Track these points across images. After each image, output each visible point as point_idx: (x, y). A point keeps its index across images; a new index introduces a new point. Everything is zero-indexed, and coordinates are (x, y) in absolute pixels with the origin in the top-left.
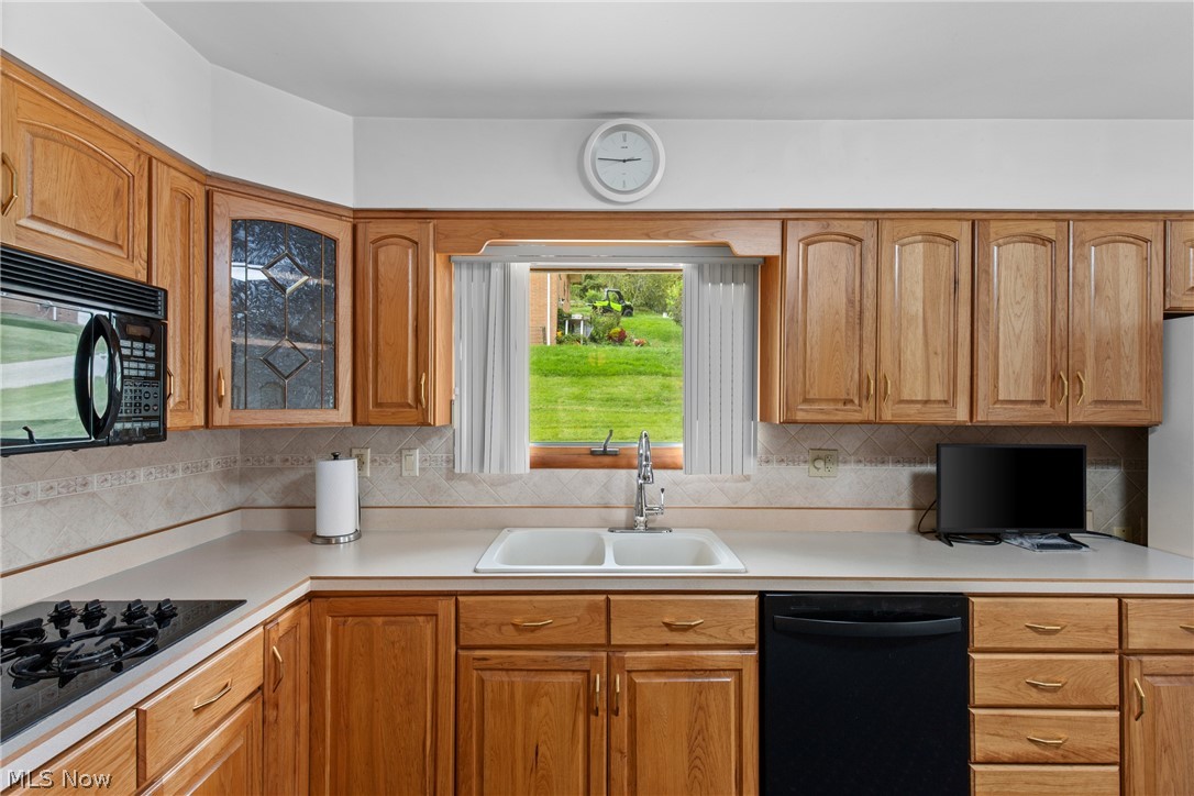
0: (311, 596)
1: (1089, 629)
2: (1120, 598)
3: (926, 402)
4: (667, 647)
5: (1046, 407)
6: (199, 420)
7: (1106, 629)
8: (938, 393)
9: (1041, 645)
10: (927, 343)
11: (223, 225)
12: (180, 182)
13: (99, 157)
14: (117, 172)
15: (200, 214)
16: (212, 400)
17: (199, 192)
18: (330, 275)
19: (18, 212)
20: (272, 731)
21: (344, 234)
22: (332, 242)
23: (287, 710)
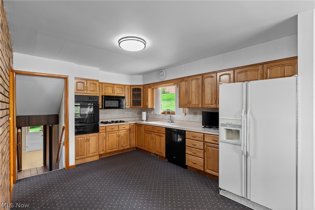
0: (136, 124)
1: (199, 138)
2: (204, 134)
3: (196, 104)
4: (158, 133)
5: (213, 105)
6: (129, 107)
7: (202, 138)
8: (197, 103)
9: (193, 139)
10: (195, 95)
11: (131, 89)
12: (127, 87)
13: (121, 88)
14: (122, 88)
15: (129, 89)
16: (131, 105)
17: (129, 87)
18: (141, 92)
19: (116, 93)
20: (130, 134)
21: (142, 88)
22: (141, 89)
23: (132, 133)
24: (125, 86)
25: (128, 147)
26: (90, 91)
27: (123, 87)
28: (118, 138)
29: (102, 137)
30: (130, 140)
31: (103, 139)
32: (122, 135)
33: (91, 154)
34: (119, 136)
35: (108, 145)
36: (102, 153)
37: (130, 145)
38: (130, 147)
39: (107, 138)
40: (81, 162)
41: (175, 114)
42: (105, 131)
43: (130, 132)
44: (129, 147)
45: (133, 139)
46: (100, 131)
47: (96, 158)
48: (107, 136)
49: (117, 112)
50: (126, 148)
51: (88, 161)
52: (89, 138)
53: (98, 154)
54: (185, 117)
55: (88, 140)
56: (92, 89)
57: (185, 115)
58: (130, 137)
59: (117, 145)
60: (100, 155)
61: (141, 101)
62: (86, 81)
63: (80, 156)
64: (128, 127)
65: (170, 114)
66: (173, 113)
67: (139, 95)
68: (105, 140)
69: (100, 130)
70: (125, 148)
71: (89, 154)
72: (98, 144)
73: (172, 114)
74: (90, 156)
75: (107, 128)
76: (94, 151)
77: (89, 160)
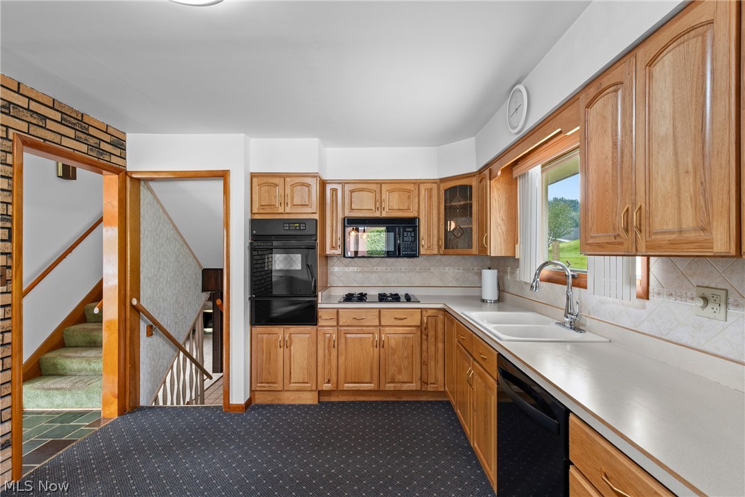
0: (444, 310)
4: (482, 366)
6: (435, 252)
10: (677, 163)
11: (442, 193)
12: (428, 186)
13: (404, 190)
14: (409, 191)
15: (435, 193)
16: (439, 247)
17: (435, 186)
18: (471, 199)
19: (387, 209)
20: (425, 343)
21: (474, 182)
22: (471, 187)
23: (432, 340)
24: (417, 183)
25: (413, 386)
26: (294, 205)
27: (411, 187)
28: (376, 350)
29: (327, 341)
30: (424, 363)
31: (329, 347)
32: (393, 343)
33: (293, 383)
34: (381, 344)
35: (346, 368)
36: (327, 387)
37: (424, 382)
38: (423, 389)
39: (342, 347)
40: (270, 399)
41: (585, 287)
42: (335, 324)
43: (424, 337)
44: (419, 388)
45: (436, 361)
46: (321, 323)
47: (310, 399)
48: (343, 341)
49: (403, 268)
50: (405, 387)
51: (287, 402)
52: (290, 338)
53: (314, 388)
54: (644, 307)
55: (287, 345)
56: (297, 201)
57: (646, 295)
58: (424, 354)
59: (376, 372)
60: (321, 393)
61: (471, 229)
62: (282, 179)
63: (267, 383)
64: (416, 320)
65: (565, 283)
66: (579, 281)
67: (466, 210)
68: (334, 352)
69: (320, 320)
70: (404, 389)
71: (290, 383)
72: (314, 359)
73: (573, 285)
74: (290, 389)
75: (340, 314)
76: (304, 378)
77: (291, 398)
